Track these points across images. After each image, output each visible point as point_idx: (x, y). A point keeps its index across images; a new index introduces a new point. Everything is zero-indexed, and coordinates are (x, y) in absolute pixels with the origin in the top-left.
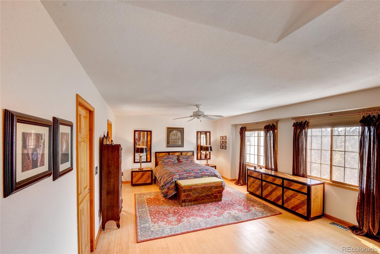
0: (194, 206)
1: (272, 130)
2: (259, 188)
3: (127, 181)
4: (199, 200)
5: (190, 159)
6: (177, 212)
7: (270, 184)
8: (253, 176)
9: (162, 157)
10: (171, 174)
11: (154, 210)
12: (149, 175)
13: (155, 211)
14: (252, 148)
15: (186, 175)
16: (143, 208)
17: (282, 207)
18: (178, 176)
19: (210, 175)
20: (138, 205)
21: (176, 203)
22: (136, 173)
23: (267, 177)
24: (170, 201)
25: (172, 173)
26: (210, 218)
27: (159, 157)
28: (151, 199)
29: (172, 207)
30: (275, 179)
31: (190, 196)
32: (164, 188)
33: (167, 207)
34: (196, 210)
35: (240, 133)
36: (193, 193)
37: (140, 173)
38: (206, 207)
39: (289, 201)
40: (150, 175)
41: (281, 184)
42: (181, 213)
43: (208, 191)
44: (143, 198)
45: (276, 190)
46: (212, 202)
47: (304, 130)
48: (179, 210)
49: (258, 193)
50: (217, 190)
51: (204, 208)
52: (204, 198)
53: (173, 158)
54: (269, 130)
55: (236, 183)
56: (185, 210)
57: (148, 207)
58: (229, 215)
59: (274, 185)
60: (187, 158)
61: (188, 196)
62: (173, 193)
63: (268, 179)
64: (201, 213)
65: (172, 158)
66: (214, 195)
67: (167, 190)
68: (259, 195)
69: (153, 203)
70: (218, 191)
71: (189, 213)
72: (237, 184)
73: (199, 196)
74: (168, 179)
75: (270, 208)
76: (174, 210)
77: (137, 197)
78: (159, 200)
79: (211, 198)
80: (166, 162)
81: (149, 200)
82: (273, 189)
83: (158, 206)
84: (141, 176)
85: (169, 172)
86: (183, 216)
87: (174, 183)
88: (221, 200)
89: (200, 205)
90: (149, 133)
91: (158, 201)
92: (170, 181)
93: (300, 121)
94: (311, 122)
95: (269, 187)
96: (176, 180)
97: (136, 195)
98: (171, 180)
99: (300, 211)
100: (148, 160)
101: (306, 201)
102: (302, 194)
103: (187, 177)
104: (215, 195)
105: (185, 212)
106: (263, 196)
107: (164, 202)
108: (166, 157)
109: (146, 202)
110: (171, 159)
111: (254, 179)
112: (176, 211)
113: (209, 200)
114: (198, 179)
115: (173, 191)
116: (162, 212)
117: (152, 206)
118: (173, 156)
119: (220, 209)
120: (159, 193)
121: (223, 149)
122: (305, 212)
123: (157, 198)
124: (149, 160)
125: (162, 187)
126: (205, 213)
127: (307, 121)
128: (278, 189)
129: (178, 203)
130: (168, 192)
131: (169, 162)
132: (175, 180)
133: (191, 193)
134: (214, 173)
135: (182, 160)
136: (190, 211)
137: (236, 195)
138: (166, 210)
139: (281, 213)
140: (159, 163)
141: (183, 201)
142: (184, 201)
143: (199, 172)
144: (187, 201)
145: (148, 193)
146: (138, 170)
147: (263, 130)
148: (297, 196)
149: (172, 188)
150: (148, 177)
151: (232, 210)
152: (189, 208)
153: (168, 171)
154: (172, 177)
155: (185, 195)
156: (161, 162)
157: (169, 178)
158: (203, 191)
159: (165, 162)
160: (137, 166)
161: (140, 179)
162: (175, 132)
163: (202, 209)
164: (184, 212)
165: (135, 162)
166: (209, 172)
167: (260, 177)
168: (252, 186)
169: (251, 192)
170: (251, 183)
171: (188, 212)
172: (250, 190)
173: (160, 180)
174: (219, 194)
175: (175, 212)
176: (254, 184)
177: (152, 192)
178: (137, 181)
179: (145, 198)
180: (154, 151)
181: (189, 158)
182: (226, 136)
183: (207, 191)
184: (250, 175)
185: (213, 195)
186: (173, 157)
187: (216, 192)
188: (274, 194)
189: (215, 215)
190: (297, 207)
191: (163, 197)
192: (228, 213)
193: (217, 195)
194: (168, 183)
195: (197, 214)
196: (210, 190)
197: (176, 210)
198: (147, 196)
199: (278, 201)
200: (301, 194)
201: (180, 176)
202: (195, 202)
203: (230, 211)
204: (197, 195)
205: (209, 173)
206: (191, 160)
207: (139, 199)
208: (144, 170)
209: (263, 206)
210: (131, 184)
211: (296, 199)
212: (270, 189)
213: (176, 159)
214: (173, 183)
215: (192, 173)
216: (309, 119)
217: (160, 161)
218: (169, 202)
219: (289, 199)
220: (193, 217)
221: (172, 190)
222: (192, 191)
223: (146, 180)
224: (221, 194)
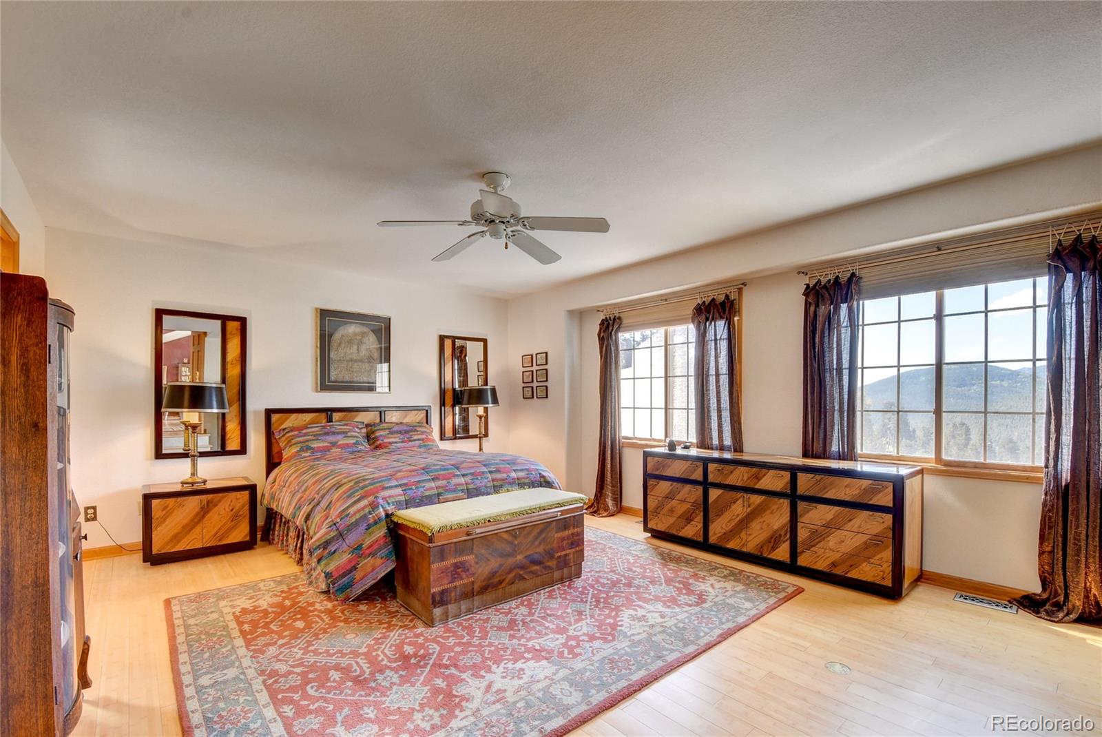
0: (484, 615)
1: (722, 318)
2: (694, 512)
3: (120, 546)
4: (503, 585)
5: (420, 437)
6: (415, 655)
7: (739, 495)
8: (669, 473)
9: (299, 429)
10: (361, 485)
11: (293, 666)
12: (238, 506)
13: (296, 670)
14: (643, 385)
15: (433, 484)
16: (226, 667)
17: (791, 567)
18: (399, 491)
19: (527, 481)
20: (190, 652)
21: (397, 611)
22: (171, 501)
23: (725, 472)
24: (363, 607)
25: (364, 480)
26: (580, 654)
27: (284, 429)
28: (258, 612)
29: (385, 637)
30: (760, 476)
31: (466, 570)
32: (335, 551)
33: (358, 640)
34: (500, 628)
35: (601, 340)
36: (476, 556)
37: (193, 503)
38: (538, 612)
39: (819, 542)
40: (243, 506)
41: (785, 487)
42: (440, 657)
43: (537, 543)
44: (215, 616)
45: (765, 511)
46: (551, 583)
47: (844, 306)
48: (422, 646)
49: (692, 530)
50: (567, 533)
51: (531, 614)
52: (521, 573)
53: (349, 434)
54: (713, 319)
55: (591, 510)
56: (452, 641)
57: (251, 657)
58: (645, 629)
59: (756, 496)
60: (406, 432)
61: (458, 570)
62: (379, 566)
63: (731, 477)
64: (528, 640)
65: (347, 433)
66: (556, 555)
67: (350, 561)
68: (695, 538)
69: (276, 632)
70: (568, 538)
71: (476, 651)
72: (595, 512)
73: (501, 565)
74: (352, 510)
75: (754, 575)
76: (399, 647)
77: (182, 611)
78: (304, 613)
79: (547, 568)
80: (319, 447)
81: (249, 617)
82: (755, 510)
83: (309, 643)
84: (197, 514)
85: (350, 481)
86: (453, 671)
87: (384, 523)
88: (579, 574)
89: (506, 606)
90: (233, 326)
91: (298, 619)
92: (365, 517)
93: (832, 277)
94: (868, 276)
95: (733, 507)
96: (390, 509)
97: (174, 602)
98: (367, 510)
99: (866, 572)
100: (227, 442)
101: (890, 534)
102: (871, 513)
103: (439, 495)
104: (559, 554)
105: (458, 649)
106: (713, 539)
107: (334, 618)
108: (317, 429)
109: (235, 633)
110: (340, 437)
111: (675, 483)
112: (409, 650)
113: (538, 580)
114: (481, 498)
115: (379, 561)
116: (337, 668)
117: (272, 651)
118: (346, 425)
119: (596, 606)
120: (296, 580)
121: (533, 397)
122: (884, 573)
123: (292, 606)
124: (233, 444)
125: (325, 548)
126: (546, 634)
127: (855, 276)
128: (775, 507)
129: (407, 613)
130: (354, 568)
131: (334, 450)
132: (385, 511)
133: (470, 559)
134: (540, 474)
135: (386, 440)
136: (476, 641)
137: (614, 547)
138: (355, 654)
139: (800, 591)
140: (286, 454)
141: (438, 599)
142: (441, 600)
143: (483, 473)
144: (453, 594)
145: (243, 585)
146: (178, 488)
147: (690, 321)
148: (850, 520)
149: (375, 547)
150: (236, 517)
151: (641, 603)
152: (464, 624)
153: (345, 478)
154: (371, 498)
155: (443, 571)
156: (294, 449)
157: (355, 502)
158: (516, 542)
159: (313, 448)
160: (174, 474)
161: (191, 529)
162: (352, 329)
163: (524, 623)
164: (451, 649)
165: (159, 455)
166: (522, 470)
167: (698, 475)
168: (663, 512)
169: (663, 530)
170: (660, 499)
171: (469, 644)
172: (657, 524)
173: (307, 518)
174: (573, 550)
175: (406, 658)
176: (674, 503)
177: (263, 580)
178: (176, 538)
179: (225, 610)
180: (257, 404)
181: (416, 430)
182: (546, 353)
183: (533, 542)
184: (657, 473)
185: (552, 557)
186: (350, 431)
187: (565, 543)
188: (758, 527)
189: (592, 638)
190: (856, 557)
191: (322, 597)
192: (633, 618)
193: (566, 555)
194: (356, 523)
195: (514, 650)
196: (543, 535)
197: (410, 644)
198: (235, 603)
199: (773, 549)
200: (868, 512)
201: (409, 492)
202: (488, 597)
203: (636, 610)
204: (494, 563)
205: (521, 474)
206: (423, 440)
207: (192, 621)
208: (209, 486)
209: (728, 572)
210: (141, 554)
211: (846, 533)
212: (738, 509)
213: (363, 437)
214: (378, 526)
215: (458, 476)
216: (860, 267)
217: (289, 443)
218: (361, 612)
219: (818, 536)
220: (502, 665)
221: (373, 554)
222: (475, 549)
223: (221, 532)
224: (580, 548)
